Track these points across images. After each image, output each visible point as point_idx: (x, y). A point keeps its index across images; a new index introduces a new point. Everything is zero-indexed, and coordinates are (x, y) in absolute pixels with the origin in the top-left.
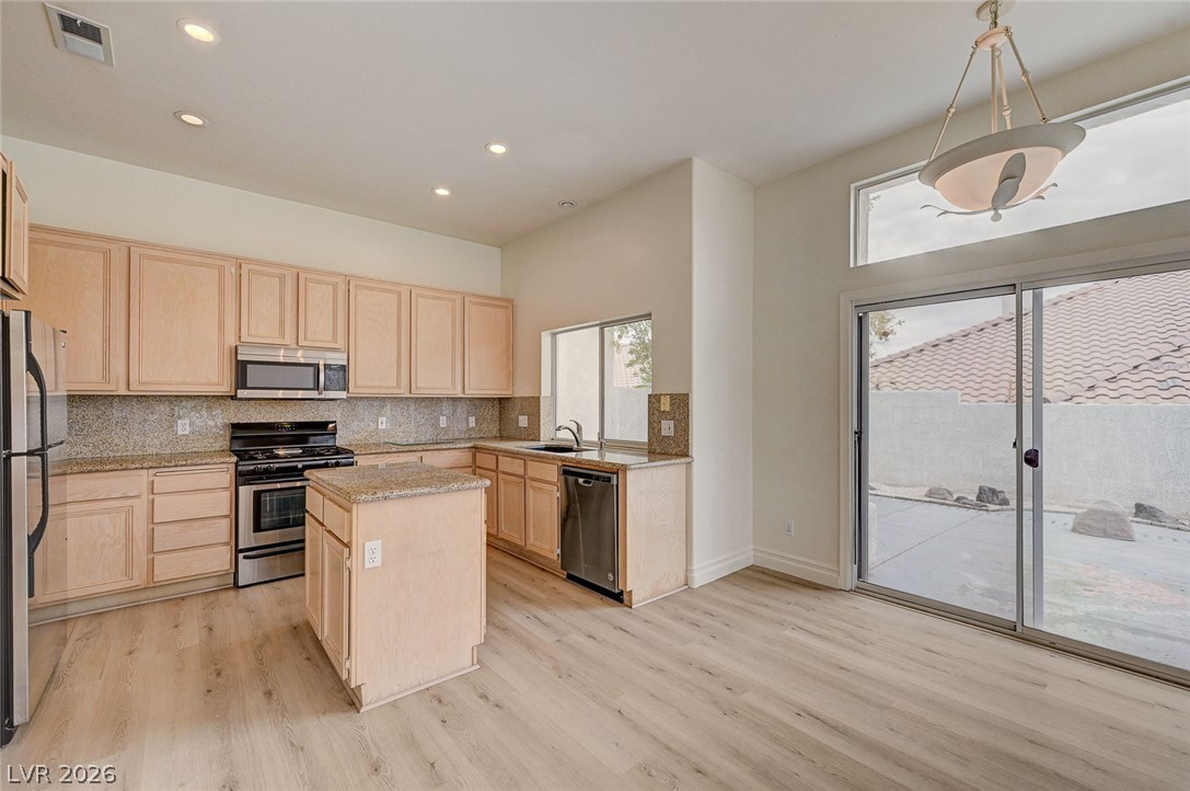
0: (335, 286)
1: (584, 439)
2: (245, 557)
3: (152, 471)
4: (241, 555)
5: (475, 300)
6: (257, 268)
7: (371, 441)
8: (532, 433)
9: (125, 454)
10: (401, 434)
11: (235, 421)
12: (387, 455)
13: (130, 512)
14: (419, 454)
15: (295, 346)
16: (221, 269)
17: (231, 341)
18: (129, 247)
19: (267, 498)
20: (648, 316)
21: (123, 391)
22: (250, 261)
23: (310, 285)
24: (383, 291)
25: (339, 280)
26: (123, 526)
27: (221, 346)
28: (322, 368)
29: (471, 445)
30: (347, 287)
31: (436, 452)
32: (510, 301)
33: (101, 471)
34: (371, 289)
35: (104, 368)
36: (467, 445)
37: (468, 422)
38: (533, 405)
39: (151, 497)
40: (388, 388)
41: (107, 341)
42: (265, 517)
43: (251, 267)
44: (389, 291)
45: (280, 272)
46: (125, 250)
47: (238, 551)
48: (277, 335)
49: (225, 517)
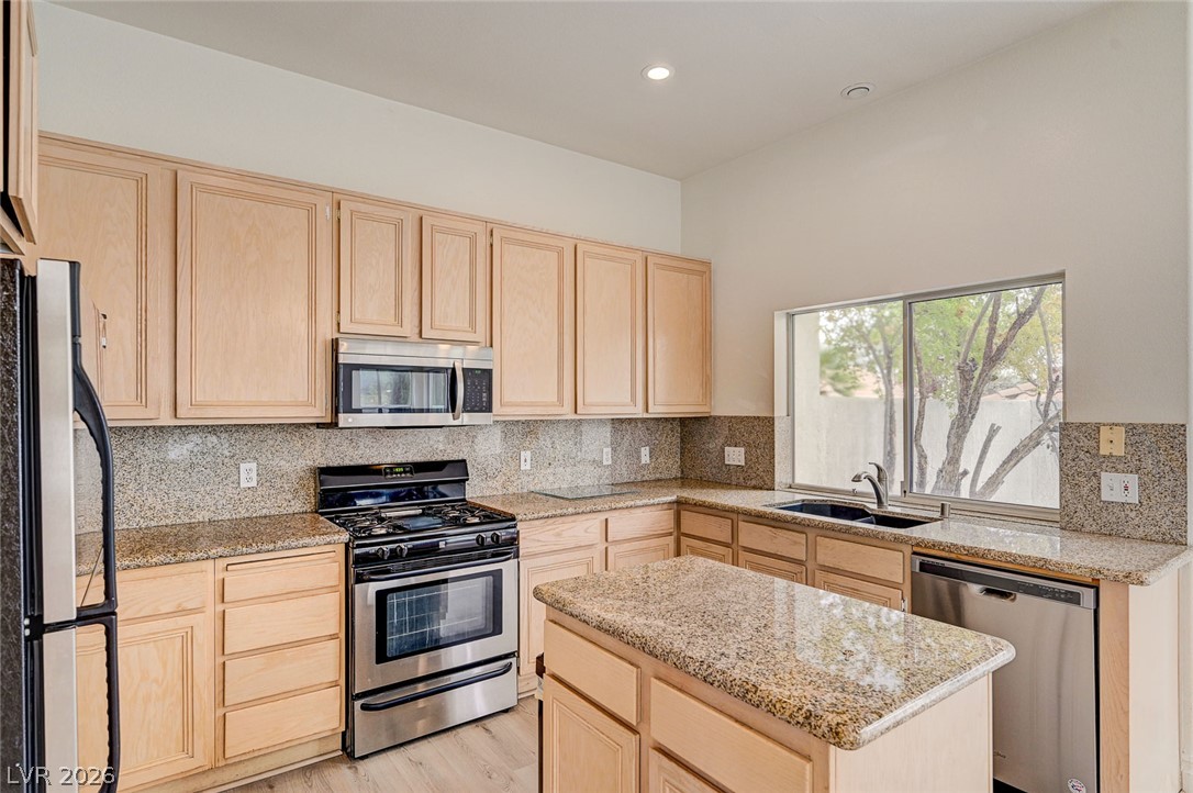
0: (473, 240)
1: (890, 494)
2: (365, 707)
3: (222, 563)
4: (358, 704)
5: (663, 261)
6: (364, 208)
7: (511, 490)
8: (759, 475)
9: (163, 523)
10: (551, 478)
11: (323, 463)
12: (560, 520)
13: (188, 640)
14: (602, 517)
15: (418, 339)
16: (312, 210)
17: (326, 332)
18: (175, 172)
19: (393, 600)
20: (1059, 277)
21: (166, 420)
22: (353, 196)
23: (438, 237)
24: (538, 246)
25: (479, 229)
26: (177, 659)
27: (312, 339)
28: (459, 374)
29: (674, 498)
30: (490, 240)
31: (625, 512)
32: (708, 264)
33: (144, 567)
34: (523, 243)
35: (139, 381)
36: (669, 499)
37: (639, 458)
38: (759, 433)
39: (220, 608)
40: (546, 405)
41: (142, 332)
42: (392, 634)
43: (353, 206)
44: (548, 247)
45: (397, 214)
46: (169, 176)
47: (350, 697)
48: (391, 320)
49: (333, 637)
